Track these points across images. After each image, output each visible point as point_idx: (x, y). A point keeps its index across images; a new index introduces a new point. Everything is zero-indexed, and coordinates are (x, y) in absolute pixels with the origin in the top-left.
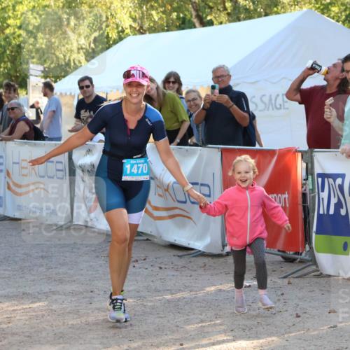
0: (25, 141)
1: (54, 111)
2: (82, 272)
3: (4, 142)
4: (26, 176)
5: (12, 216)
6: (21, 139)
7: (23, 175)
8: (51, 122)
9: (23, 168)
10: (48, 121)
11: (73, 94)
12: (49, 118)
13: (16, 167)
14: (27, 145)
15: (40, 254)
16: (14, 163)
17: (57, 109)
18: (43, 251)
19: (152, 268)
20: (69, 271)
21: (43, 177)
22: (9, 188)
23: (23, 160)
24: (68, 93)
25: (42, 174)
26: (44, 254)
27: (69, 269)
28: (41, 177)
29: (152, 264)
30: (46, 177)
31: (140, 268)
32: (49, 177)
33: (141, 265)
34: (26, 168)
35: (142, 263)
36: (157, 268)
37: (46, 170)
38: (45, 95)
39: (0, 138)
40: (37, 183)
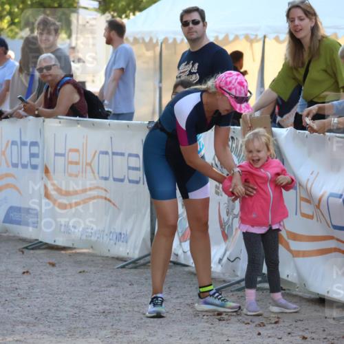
0: (78, 118)
1: (122, 69)
3: (41, 119)
4: (77, 176)
5: (50, 241)
6: (68, 115)
7: (70, 175)
8: (118, 86)
9: (71, 163)
11: (155, 41)
12: (114, 80)
13: (60, 160)
14: (79, 126)
15: (101, 308)
16: (56, 155)
17: (127, 66)
18: (104, 303)
19: (290, 338)
20: (149, 339)
21: (106, 178)
22: (47, 195)
23: (71, 150)
24: (147, 40)
25: (104, 174)
26: (107, 307)
27: (150, 335)
28: (102, 178)
29: (289, 330)
30: (111, 179)
31: (269, 337)
32: (115, 180)
33: (271, 331)
34: (77, 163)
35: (273, 328)
36: (298, 338)
37: (111, 168)
38: (109, 42)
39: (36, 112)
40: (94, 188)
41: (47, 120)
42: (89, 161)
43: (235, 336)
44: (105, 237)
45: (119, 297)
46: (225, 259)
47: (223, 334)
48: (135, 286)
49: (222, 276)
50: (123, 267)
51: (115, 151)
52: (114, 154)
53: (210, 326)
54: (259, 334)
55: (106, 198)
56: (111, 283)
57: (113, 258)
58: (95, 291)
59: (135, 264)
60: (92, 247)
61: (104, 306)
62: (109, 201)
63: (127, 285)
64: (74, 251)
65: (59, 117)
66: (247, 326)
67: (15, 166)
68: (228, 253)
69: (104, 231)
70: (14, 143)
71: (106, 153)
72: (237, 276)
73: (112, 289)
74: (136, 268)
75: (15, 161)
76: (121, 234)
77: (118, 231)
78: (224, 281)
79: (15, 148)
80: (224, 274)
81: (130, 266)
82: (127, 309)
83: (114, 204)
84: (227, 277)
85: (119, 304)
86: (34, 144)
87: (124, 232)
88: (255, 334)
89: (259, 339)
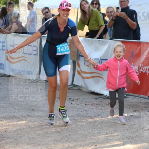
1: (33, 18)
2: (44, 105)
3: (6, 34)
4: (17, 53)
12: (30, 22)
16: (11, 46)
19: (81, 105)
21: (26, 54)
22: (7, 59)
25: (25, 52)
28: (24, 54)
29: (81, 102)
30: (27, 54)
31: (75, 104)
32: (29, 54)
33: (76, 102)
35: (76, 101)
36: (84, 104)
37: (28, 50)
38: (29, 9)
39: (4, 32)
40: (22, 57)
41: (8, 35)
44: (25, 73)
54: (72, 103)
65: (12, 33)
66: (68, 101)
69: (25, 71)
76: (30, 72)
77: (29, 71)
86: (4, 42)
87: (31, 71)
88: (70, 103)
89: (71, 105)
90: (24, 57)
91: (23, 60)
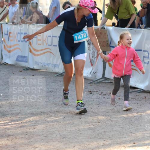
0: (40, 24)
1: (56, 7)
2: (74, 100)
4: (41, 44)
5: (32, 67)
7: (39, 44)
8: (54, 13)
9: (39, 40)
10: (52, 13)
14: (41, 27)
15: (50, 90)
17: (57, 5)
18: (51, 88)
21: (51, 45)
22: (31, 51)
25: (50, 44)
26: (52, 90)
28: (49, 45)
31: (108, 99)
32: (54, 46)
33: (108, 97)
34: (41, 40)
36: (117, 99)
37: (52, 42)
39: (26, 23)
40: (46, 49)
42: (44, 39)
43: (96, 99)
44: (51, 66)
45: (56, 86)
46: (92, 73)
47: (91, 98)
48: (61, 82)
49: (91, 78)
50: (57, 76)
51: (53, 35)
52: (53, 37)
53: (87, 95)
54: (104, 98)
55: (51, 52)
56: (53, 81)
57: (54, 73)
58: (48, 84)
59: (61, 75)
60: (46, 69)
61: (51, 89)
62: (52, 53)
63: (59, 82)
64: (40, 70)
65: (34, 24)
66: (100, 95)
67: (19, 41)
68: (93, 71)
69: (50, 63)
70: (19, 33)
71: (50, 36)
72: (96, 78)
73: (54, 83)
74: (62, 76)
75: (19, 40)
76: (56, 65)
77: (55, 64)
78: (92, 80)
79: (19, 35)
80: (92, 78)
81: (60, 75)
82: (59, 90)
83: (54, 54)
84: (93, 79)
85: (56, 88)
86: (26, 33)
87: (57, 64)
88: (103, 98)
89: (104, 100)
90: (49, 49)
91: (48, 52)
